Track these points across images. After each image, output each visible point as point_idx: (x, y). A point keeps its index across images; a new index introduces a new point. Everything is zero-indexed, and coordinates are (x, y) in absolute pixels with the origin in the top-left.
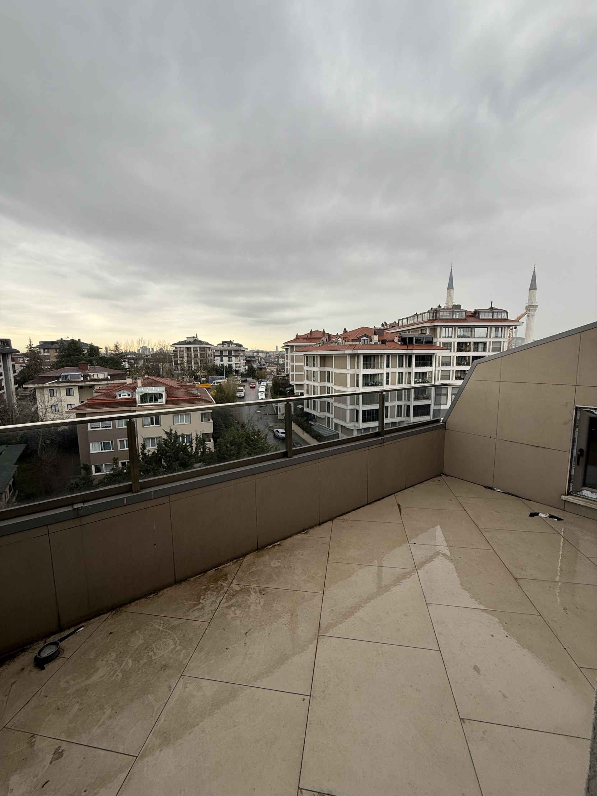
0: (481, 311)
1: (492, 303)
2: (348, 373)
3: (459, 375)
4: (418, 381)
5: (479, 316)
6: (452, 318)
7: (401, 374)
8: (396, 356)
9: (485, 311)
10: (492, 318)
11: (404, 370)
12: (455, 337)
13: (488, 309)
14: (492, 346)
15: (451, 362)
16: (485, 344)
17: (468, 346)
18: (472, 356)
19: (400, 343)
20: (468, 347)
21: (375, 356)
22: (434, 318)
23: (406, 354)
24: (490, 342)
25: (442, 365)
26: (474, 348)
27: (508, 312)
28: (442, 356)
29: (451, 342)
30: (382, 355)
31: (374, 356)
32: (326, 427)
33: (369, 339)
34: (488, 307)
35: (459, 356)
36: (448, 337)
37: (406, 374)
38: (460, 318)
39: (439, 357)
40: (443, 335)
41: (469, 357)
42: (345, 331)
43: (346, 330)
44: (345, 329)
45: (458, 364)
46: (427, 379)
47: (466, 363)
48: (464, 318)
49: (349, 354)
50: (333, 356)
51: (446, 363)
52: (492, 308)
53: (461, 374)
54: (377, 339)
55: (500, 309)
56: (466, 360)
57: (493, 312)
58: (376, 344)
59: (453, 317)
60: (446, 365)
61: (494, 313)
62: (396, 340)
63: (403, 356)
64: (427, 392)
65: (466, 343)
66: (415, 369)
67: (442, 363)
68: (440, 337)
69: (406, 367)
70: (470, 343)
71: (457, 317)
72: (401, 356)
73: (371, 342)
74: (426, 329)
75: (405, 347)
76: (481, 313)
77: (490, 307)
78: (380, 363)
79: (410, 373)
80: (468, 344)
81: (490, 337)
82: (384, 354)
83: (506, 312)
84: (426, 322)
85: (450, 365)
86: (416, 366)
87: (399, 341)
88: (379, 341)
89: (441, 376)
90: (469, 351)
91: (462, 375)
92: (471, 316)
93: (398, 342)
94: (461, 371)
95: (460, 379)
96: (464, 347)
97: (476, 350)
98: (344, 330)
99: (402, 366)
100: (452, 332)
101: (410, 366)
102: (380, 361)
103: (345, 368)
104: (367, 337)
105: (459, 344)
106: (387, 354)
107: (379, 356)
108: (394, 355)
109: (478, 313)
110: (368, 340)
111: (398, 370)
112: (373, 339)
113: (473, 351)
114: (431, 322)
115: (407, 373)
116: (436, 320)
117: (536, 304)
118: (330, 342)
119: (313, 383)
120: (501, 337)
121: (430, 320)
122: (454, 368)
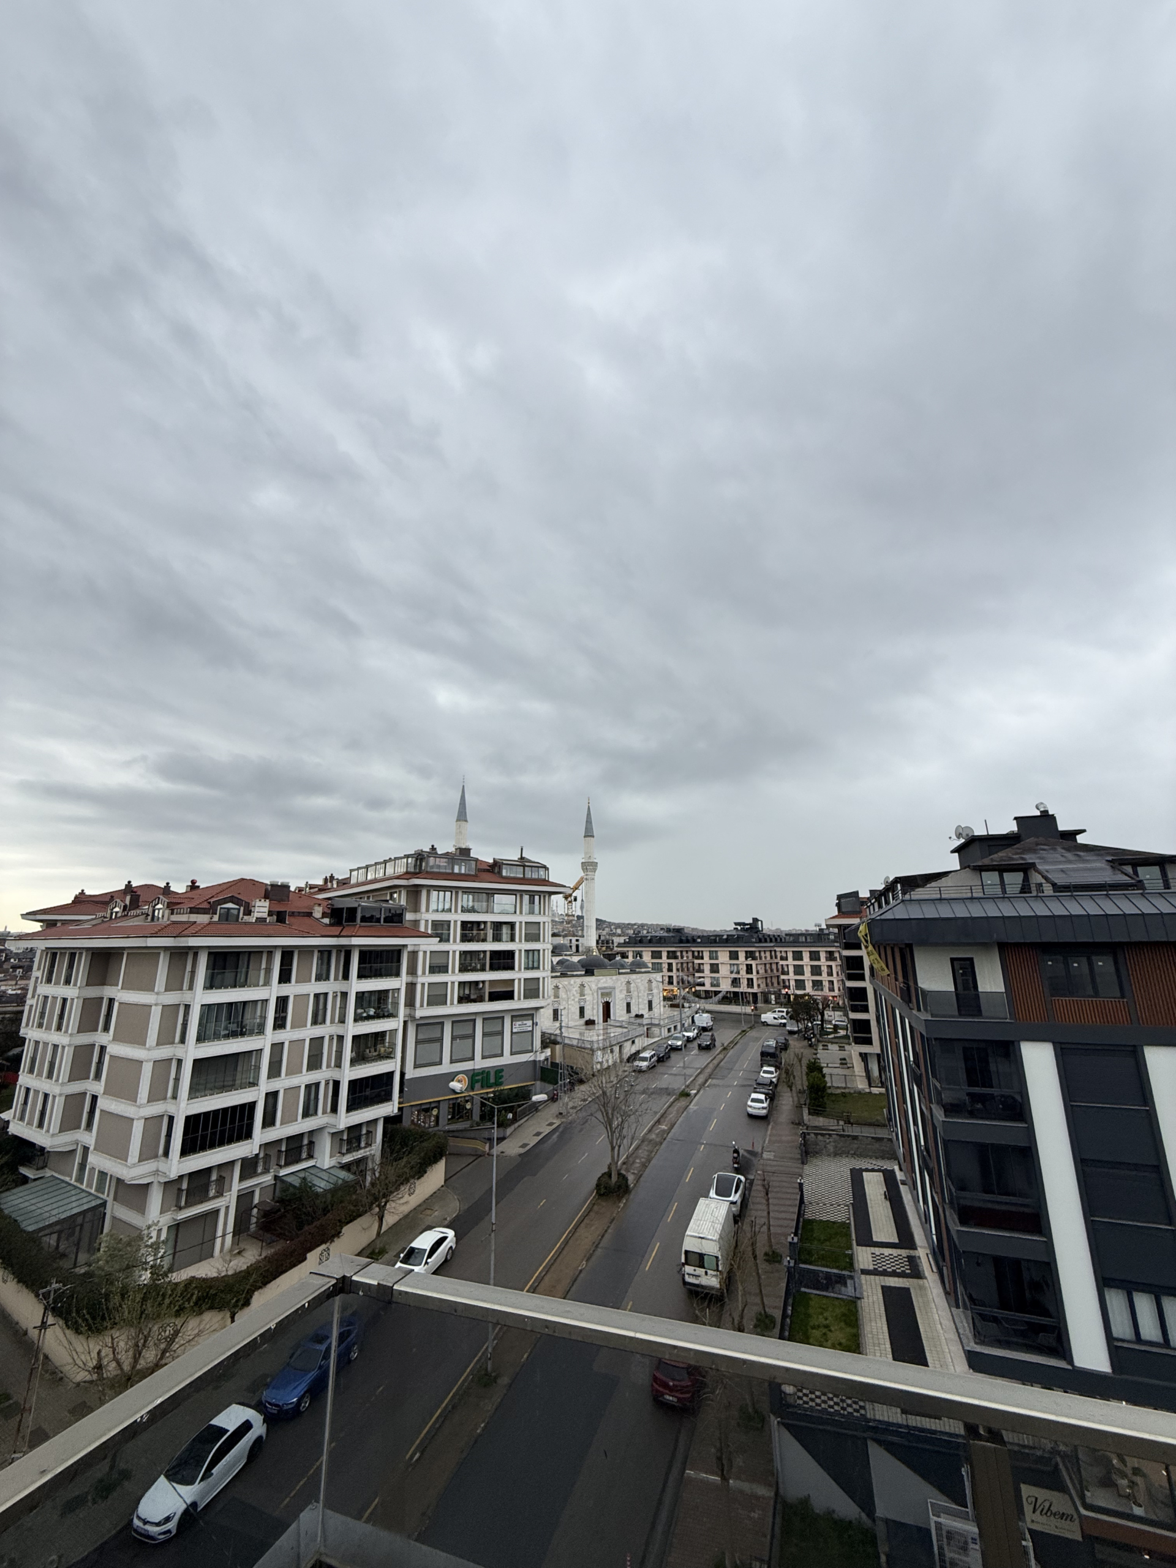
0: (504, 862)
1: (522, 849)
2: (156, 1005)
3: (467, 992)
4: (365, 1015)
5: (500, 872)
6: (451, 871)
7: (322, 998)
8: (313, 952)
9: (511, 864)
10: (522, 876)
11: (330, 987)
12: (456, 911)
13: (517, 859)
14: (525, 930)
15: (448, 963)
16: (512, 925)
17: (482, 930)
18: (491, 951)
19: (326, 921)
20: (482, 932)
21: (254, 953)
22: (418, 871)
23: (339, 948)
24: (521, 923)
25: (430, 972)
26: (493, 934)
27: (548, 869)
28: (431, 952)
29: (450, 921)
30: (270, 951)
31: (250, 953)
32: (73, 1182)
33: (242, 908)
34: (516, 857)
35: (464, 952)
36: (443, 910)
37: (335, 997)
38: (467, 872)
39: (425, 952)
40: (433, 906)
41: (484, 952)
42: (193, 886)
43: (197, 884)
44: (193, 882)
45: (464, 969)
46: (390, 1007)
47: (479, 967)
48: (473, 873)
49: (166, 948)
50: (123, 953)
51: (440, 967)
52: (522, 858)
53: (470, 991)
54: (266, 910)
55: (536, 861)
56: (479, 960)
57: (524, 866)
58: (261, 920)
59: (453, 869)
60: (439, 972)
61: (526, 868)
62: (318, 912)
63: (330, 952)
64: (387, 1040)
65: (478, 923)
66: (357, 985)
67: (430, 967)
68: (427, 910)
69: (336, 979)
70: (485, 923)
71: (463, 871)
72: (325, 953)
73: (245, 917)
74: (400, 892)
75: (336, 930)
76: (504, 866)
77: (520, 857)
78: (262, 973)
79: (344, 995)
80: (482, 926)
81: (521, 913)
82: (276, 947)
83: (545, 868)
84: (398, 878)
85: (447, 972)
86: (360, 976)
87: (324, 915)
88: (270, 914)
89: (428, 996)
90: (484, 940)
91: (472, 991)
92: (488, 871)
93: (323, 917)
94: (470, 983)
95: (468, 1002)
96: (475, 932)
97: (497, 938)
98: (190, 884)
99: (327, 978)
100: (451, 900)
101: (346, 976)
102: (264, 966)
103: (149, 988)
104: (237, 905)
105: (464, 924)
106: (283, 947)
107: (262, 952)
108: (306, 951)
109: (500, 866)
110: (239, 910)
111: (314, 987)
112: (253, 909)
113: (491, 940)
114: (408, 876)
115: (339, 994)
116: (418, 873)
117: (595, 861)
118: (133, 913)
119: (55, 1037)
120: (540, 913)
121: (407, 873)
122: (454, 977)
